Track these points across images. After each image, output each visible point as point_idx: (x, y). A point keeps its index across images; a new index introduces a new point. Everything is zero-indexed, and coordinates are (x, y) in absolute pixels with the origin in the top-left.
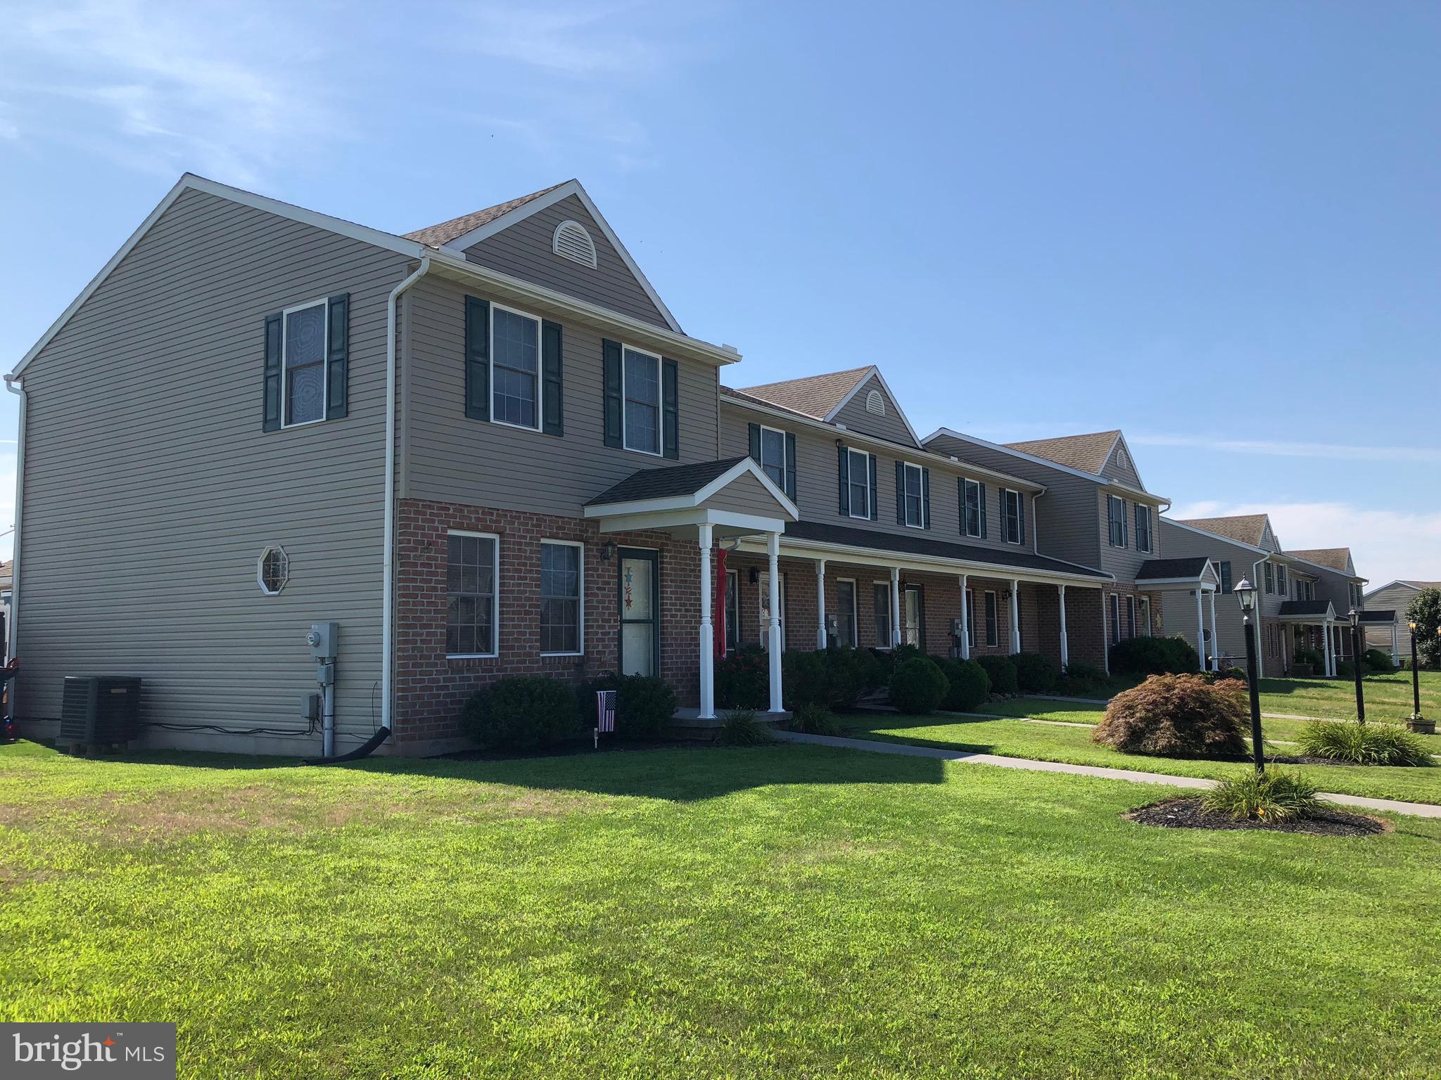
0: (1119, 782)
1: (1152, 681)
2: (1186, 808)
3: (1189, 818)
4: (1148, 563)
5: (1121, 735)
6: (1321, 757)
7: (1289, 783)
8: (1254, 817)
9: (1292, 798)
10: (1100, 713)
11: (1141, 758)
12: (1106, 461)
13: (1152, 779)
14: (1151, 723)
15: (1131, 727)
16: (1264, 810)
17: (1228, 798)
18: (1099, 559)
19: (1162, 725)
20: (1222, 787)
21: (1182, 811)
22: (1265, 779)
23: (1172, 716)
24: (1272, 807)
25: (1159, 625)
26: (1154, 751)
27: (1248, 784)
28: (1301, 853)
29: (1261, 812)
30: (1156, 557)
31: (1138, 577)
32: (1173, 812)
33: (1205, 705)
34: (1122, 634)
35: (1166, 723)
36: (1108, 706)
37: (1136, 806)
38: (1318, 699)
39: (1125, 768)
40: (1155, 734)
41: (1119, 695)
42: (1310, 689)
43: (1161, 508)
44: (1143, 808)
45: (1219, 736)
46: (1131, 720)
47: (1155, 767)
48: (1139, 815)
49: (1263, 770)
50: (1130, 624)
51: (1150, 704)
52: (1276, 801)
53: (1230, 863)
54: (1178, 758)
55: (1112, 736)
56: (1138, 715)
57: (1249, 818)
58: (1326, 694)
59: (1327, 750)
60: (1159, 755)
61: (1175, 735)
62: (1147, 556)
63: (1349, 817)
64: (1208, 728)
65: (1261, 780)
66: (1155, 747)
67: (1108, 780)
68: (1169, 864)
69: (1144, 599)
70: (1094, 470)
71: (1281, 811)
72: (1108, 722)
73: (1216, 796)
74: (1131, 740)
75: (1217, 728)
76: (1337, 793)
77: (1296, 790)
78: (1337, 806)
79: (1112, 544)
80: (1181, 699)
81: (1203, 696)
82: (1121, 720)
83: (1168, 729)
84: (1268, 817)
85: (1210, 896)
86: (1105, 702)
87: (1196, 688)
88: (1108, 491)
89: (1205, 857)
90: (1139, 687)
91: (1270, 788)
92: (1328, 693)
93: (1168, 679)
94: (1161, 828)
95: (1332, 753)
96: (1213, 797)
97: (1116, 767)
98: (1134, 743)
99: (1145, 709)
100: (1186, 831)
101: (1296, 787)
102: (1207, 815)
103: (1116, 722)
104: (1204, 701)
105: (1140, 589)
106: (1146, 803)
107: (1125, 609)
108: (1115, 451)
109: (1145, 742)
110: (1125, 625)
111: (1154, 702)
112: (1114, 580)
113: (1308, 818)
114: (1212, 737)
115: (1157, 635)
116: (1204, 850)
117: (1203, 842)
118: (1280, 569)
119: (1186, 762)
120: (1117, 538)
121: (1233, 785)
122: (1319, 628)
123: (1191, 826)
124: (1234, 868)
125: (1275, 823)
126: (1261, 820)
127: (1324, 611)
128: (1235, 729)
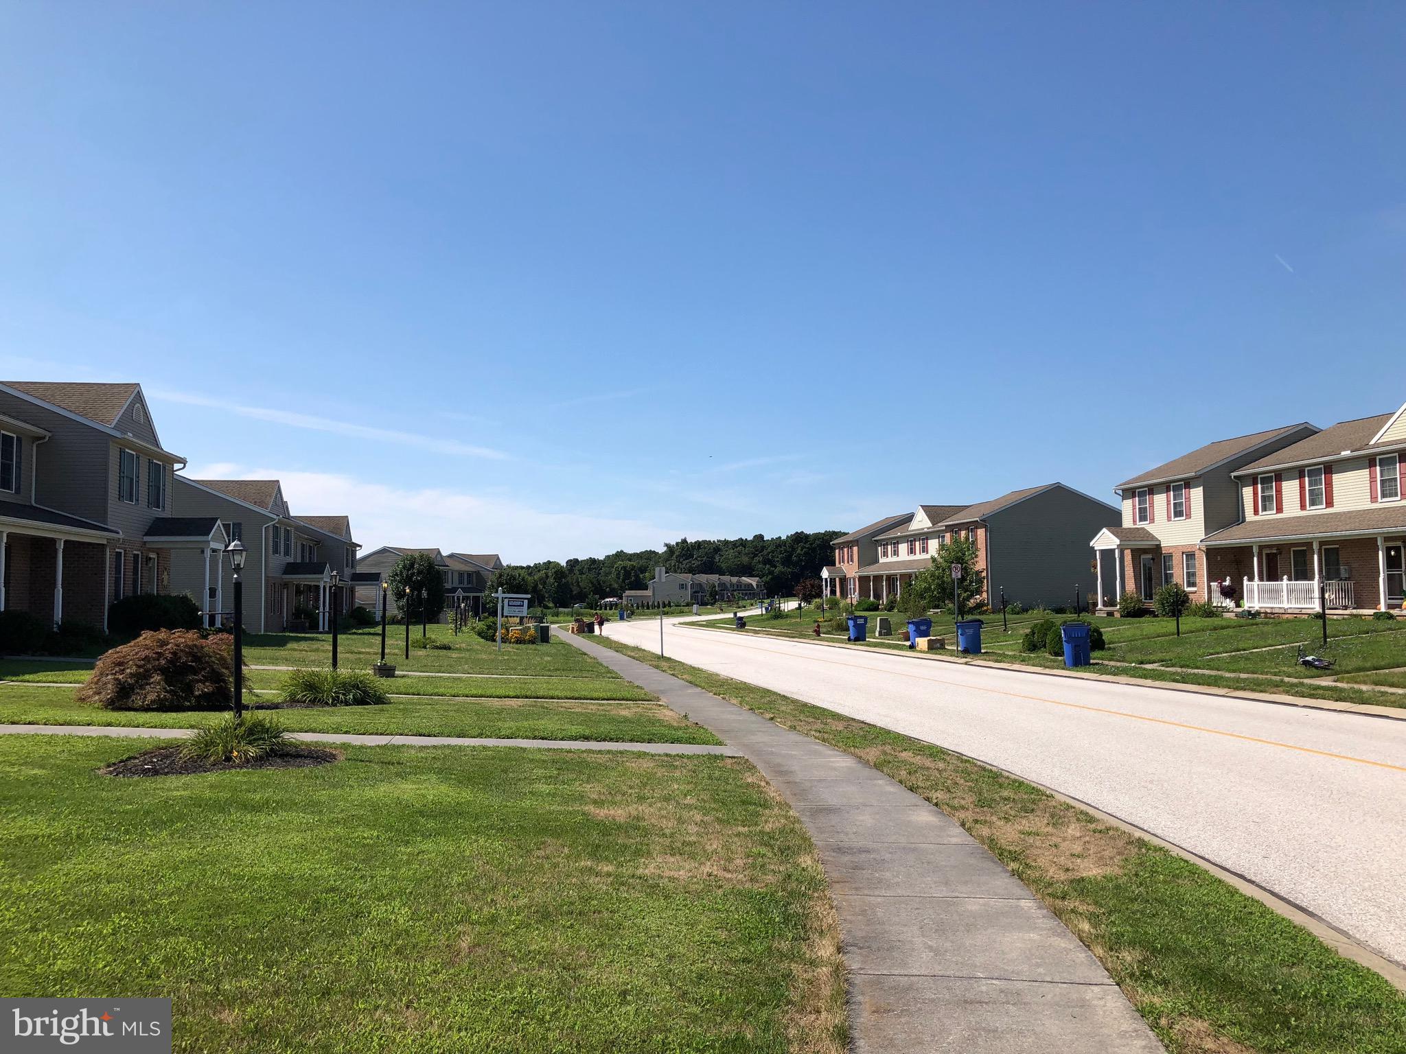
0: (100, 738)
1: (146, 637)
2: (167, 757)
3: (167, 767)
4: (159, 521)
5: (109, 692)
6: (299, 702)
7: (263, 726)
8: (228, 759)
9: (263, 739)
10: (88, 672)
11: (128, 713)
12: (121, 413)
13: (133, 733)
14: (142, 678)
15: (120, 684)
16: (238, 752)
17: (205, 744)
18: (105, 512)
19: (152, 680)
20: (202, 734)
21: (161, 761)
22: (240, 725)
23: (163, 671)
24: (245, 748)
25: (165, 583)
26: (143, 706)
27: (225, 730)
28: (265, 786)
29: (235, 753)
30: (167, 514)
31: (147, 534)
32: (152, 762)
33: (197, 658)
34: (125, 590)
35: (157, 678)
36: (98, 663)
37: (113, 760)
38: (307, 651)
39: (109, 725)
40: (145, 689)
41: (110, 651)
42: (301, 643)
43: (176, 466)
44: (122, 761)
45: (208, 688)
46: (121, 677)
47: (141, 721)
48: (115, 769)
49: (240, 716)
50: (135, 581)
51: (143, 660)
52: (250, 743)
53: (197, 802)
54: (166, 711)
55: (99, 693)
56: (128, 671)
57: (224, 761)
58: (315, 647)
59: (305, 695)
60: (147, 709)
61: (165, 688)
62: (158, 513)
63: (310, 751)
64: (200, 681)
65: (237, 725)
66: (143, 702)
67: (88, 737)
68: (137, 811)
69: (151, 556)
70: (108, 421)
71: (252, 751)
72: (96, 679)
73: (195, 743)
74: (117, 697)
75: (207, 681)
76: (306, 732)
77: (267, 732)
78: (302, 743)
79: (121, 499)
80: (174, 654)
81: (195, 650)
82: (109, 677)
83: (159, 683)
84: (241, 758)
85: (172, 835)
86: (92, 660)
87: (190, 643)
88: (121, 445)
89: (173, 800)
90: (132, 643)
91: (245, 731)
92: (316, 645)
93: (162, 634)
94: (136, 778)
95: (308, 698)
96: (192, 745)
97: (99, 725)
98: (122, 699)
99: (136, 665)
100: (159, 778)
101: (268, 729)
102: (185, 762)
103: (104, 679)
104: (196, 655)
105: (148, 546)
106: (124, 757)
107: (130, 566)
108: (132, 405)
109: (133, 697)
110: (130, 582)
111: (146, 659)
112: (121, 535)
113: (276, 755)
114: (202, 688)
115: (162, 593)
116: (175, 793)
117: (176, 787)
118: (287, 532)
119: (174, 715)
120: (128, 493)
121: (212, 731)
122: (317, 587)
123: (166, 774)
124: (200, 807)
125: (246, 762)
126: (235, 761)
127: (322, 573)
128: (224, 681)
